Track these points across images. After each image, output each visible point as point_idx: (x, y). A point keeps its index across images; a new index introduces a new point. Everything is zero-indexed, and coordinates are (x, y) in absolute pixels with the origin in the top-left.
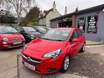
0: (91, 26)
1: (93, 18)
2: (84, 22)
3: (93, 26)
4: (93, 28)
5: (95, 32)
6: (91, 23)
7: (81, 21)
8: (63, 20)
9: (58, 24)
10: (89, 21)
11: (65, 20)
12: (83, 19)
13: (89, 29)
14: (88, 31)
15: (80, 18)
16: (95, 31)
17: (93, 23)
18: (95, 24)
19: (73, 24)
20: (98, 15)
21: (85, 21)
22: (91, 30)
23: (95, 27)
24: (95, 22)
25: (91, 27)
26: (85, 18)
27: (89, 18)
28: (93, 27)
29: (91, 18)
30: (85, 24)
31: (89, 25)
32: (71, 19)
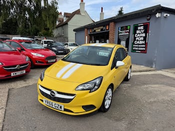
0: (137, 40)
1: (142, 28)
2: (128, 34)
3: (142, 40)
4: (142, 44)
5: (145, 51)
6: (139, 35)
7: (123, 33)
8: (95, 29)
9: (87, 37)
10: (135, 33)
11: (98, 30)
12: (127, 30)
13: (136, 46)
14: (134, 48)
15: (121, 28)
16: (144, 49)
17: (141, 37)
18: (145, 38)
19: (110, 36)
21: (129, 32)
22: (139, 47)
23: (144, 42)
24: (144, 35)
25: (138, 42)
26: (129, 27)
27: (136, 29)
28: (141, 42)
29: (139, 28)
30: (129, 37)
31: (135, 38)
32: (107, 29)
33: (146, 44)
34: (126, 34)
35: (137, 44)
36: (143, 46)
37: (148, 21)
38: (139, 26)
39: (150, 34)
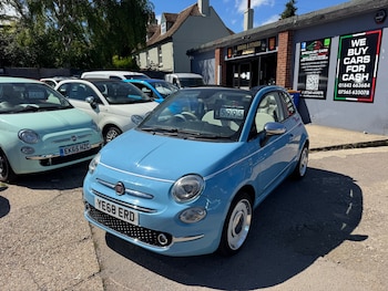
0: (350, 73)
1: (362, 42)
2: (324, 56)
3: (361, 72)
5: (369, 97)
6: (353, 61)
7: (313, 56)
8: (239, 48)
9: (219, 68)
10: (343, 54)
11: (249, 51)
12: (323, 48)
13: (345, 85)
14: (340, 92)
15: (308, 43)
16: (368, 93)
17: (360, 64)
18: (370, 68)
19: (281, 65)
20: (381, 29)
21: (328, 54)
22: (352, 89)
23: (367, 77)
24: (367, 59)
25: (352, 77)
26: (327, 42)
27: (346, 44)
28: (359, 78)
29: (354, 43)
30: (328, 65)
31: (343, 68)
32: (271, 46)
33: (372, 81)
34: (320, 58)
35: (347, 82)
36: (366, 86)
37: (379, 26)
38: (354, 39)
39: (382, 57)
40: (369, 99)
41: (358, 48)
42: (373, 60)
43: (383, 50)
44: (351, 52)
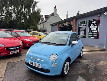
0: (92, 30)
1: (95, 22)
2: (85, 26)
3: (95, 30)
5: (97, 37)
7: (82, 26)
8: (63, 24)
9: (58, 29)
10: (90, 25)
11: (66, 24)
12: (84, 24)
13: (91, 34)
14: (89, 36)
15: (81, 22)
16: (97, 36)
17: (94, 28)
18: (97, 29)
19: (74, 28)
20: (100, 18)
21: (86, 25)
22: (93, 35)
23: (96, 32)
24: (96, 27)
25: (92, 32)
26: (85, 22)
27: (90, 23)
28: (94, 32)
29: (93, 22)
30: (86, 28)
31: (90, 29)
32: (71, 23)
33: (98, 32)
34: (84, 26)
35: (91, 33)
36: (96, 34)
37: (99, 18)
38: (92, 21)
39: (100, 26)
40: (97, 38)
41: (94, 24)
42: (98, 27)
43: (100, 24)
44: (92, 25)
